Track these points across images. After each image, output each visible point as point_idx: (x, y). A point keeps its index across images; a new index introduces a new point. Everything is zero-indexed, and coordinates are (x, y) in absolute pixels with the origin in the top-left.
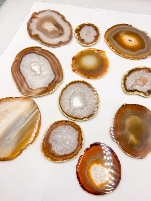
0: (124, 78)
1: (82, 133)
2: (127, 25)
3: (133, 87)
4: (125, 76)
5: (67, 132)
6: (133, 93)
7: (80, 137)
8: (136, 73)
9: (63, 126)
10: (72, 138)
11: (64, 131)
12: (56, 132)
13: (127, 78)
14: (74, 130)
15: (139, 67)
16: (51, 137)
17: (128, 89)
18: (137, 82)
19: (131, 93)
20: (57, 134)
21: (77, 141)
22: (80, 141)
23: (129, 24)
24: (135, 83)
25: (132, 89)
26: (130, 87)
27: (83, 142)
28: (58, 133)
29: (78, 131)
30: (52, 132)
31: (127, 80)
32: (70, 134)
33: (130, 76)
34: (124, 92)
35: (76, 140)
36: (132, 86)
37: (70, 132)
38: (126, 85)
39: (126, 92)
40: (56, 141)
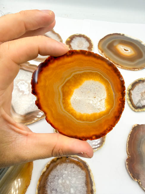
0: (128, 93)
1: (91, 174)
2: (119, 34)
3: (140, 103)
4: (128, 89)
5: (70, 173)
6: (142, 110)
7: (89, 180)
8: (140, 85)
9: (64, 164)
10: (77, 182)
11: (66, 172)
12: (55, 176)
13: (131, 91)
14: (80, 169)
15: (142, 78)
16: (49, 183)
17: (135, 105)
18: (143, 96)
19: (140, 110)
20: (57, 178)
21: (85, 186)
22: (90, 185)
23: (122, 33)
24: (141, 98)
25: (141, 105)
26: (138, 103)
27: (94, 188)
28: (58, 176)
29: (85, 171)
30: (50, 175)
31: (131, 94)
32: (74, 177)
33: (134, 89)
34: (132, 109)
35: (84, 184)
36: (139, 101)
37: (74, 174)
38: (132, 101)
39: (134, 109)
40: (56, 190)
